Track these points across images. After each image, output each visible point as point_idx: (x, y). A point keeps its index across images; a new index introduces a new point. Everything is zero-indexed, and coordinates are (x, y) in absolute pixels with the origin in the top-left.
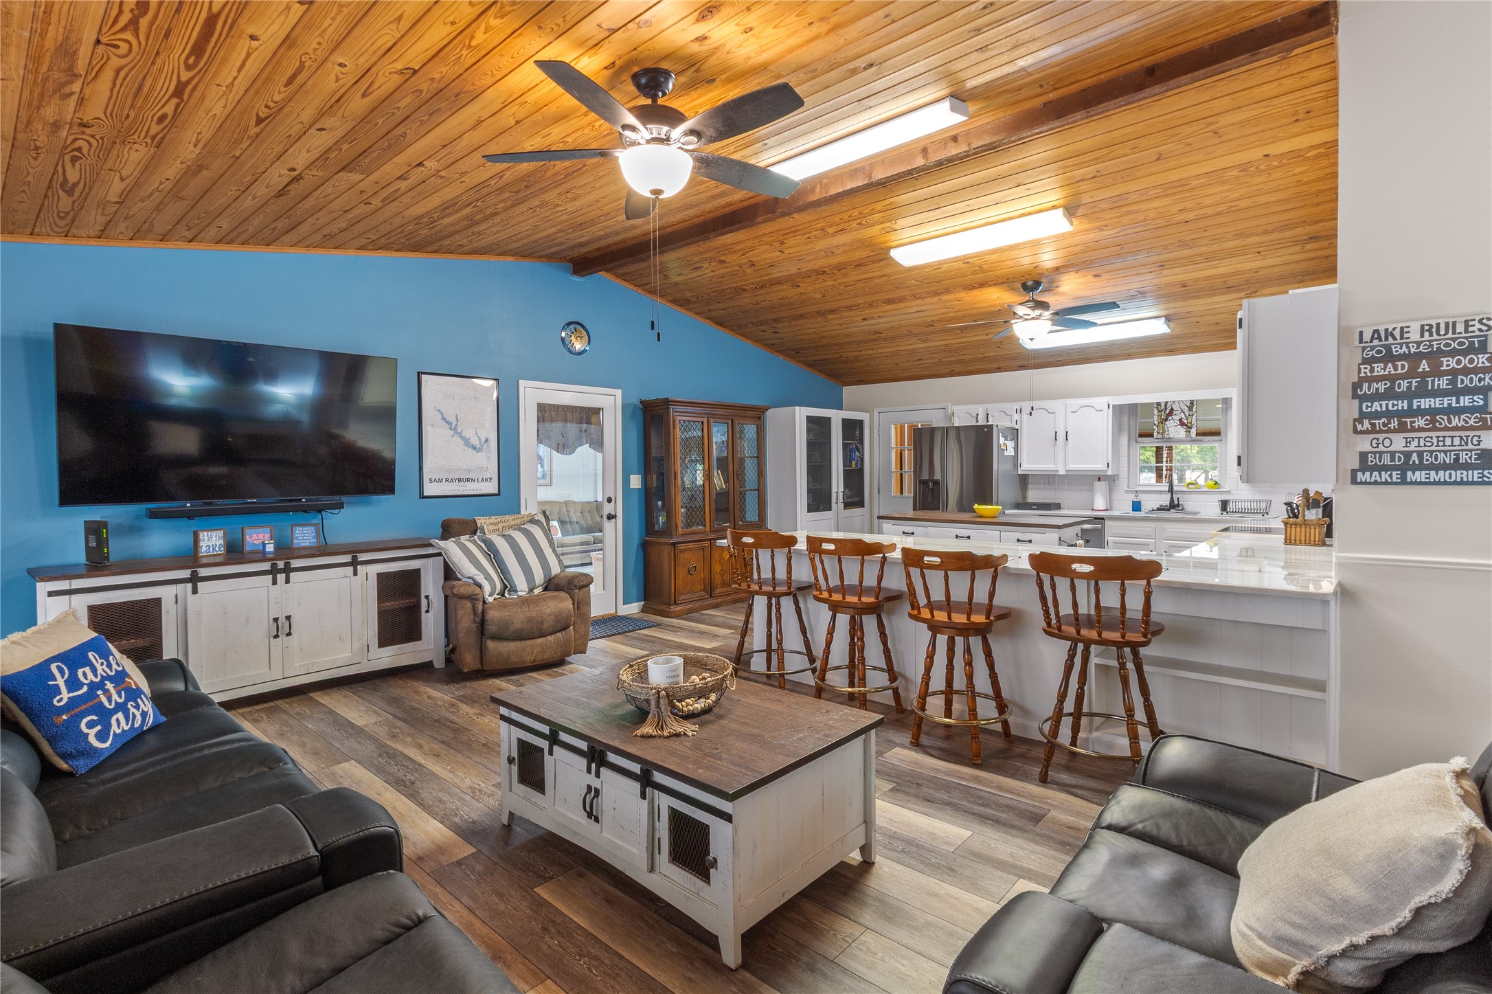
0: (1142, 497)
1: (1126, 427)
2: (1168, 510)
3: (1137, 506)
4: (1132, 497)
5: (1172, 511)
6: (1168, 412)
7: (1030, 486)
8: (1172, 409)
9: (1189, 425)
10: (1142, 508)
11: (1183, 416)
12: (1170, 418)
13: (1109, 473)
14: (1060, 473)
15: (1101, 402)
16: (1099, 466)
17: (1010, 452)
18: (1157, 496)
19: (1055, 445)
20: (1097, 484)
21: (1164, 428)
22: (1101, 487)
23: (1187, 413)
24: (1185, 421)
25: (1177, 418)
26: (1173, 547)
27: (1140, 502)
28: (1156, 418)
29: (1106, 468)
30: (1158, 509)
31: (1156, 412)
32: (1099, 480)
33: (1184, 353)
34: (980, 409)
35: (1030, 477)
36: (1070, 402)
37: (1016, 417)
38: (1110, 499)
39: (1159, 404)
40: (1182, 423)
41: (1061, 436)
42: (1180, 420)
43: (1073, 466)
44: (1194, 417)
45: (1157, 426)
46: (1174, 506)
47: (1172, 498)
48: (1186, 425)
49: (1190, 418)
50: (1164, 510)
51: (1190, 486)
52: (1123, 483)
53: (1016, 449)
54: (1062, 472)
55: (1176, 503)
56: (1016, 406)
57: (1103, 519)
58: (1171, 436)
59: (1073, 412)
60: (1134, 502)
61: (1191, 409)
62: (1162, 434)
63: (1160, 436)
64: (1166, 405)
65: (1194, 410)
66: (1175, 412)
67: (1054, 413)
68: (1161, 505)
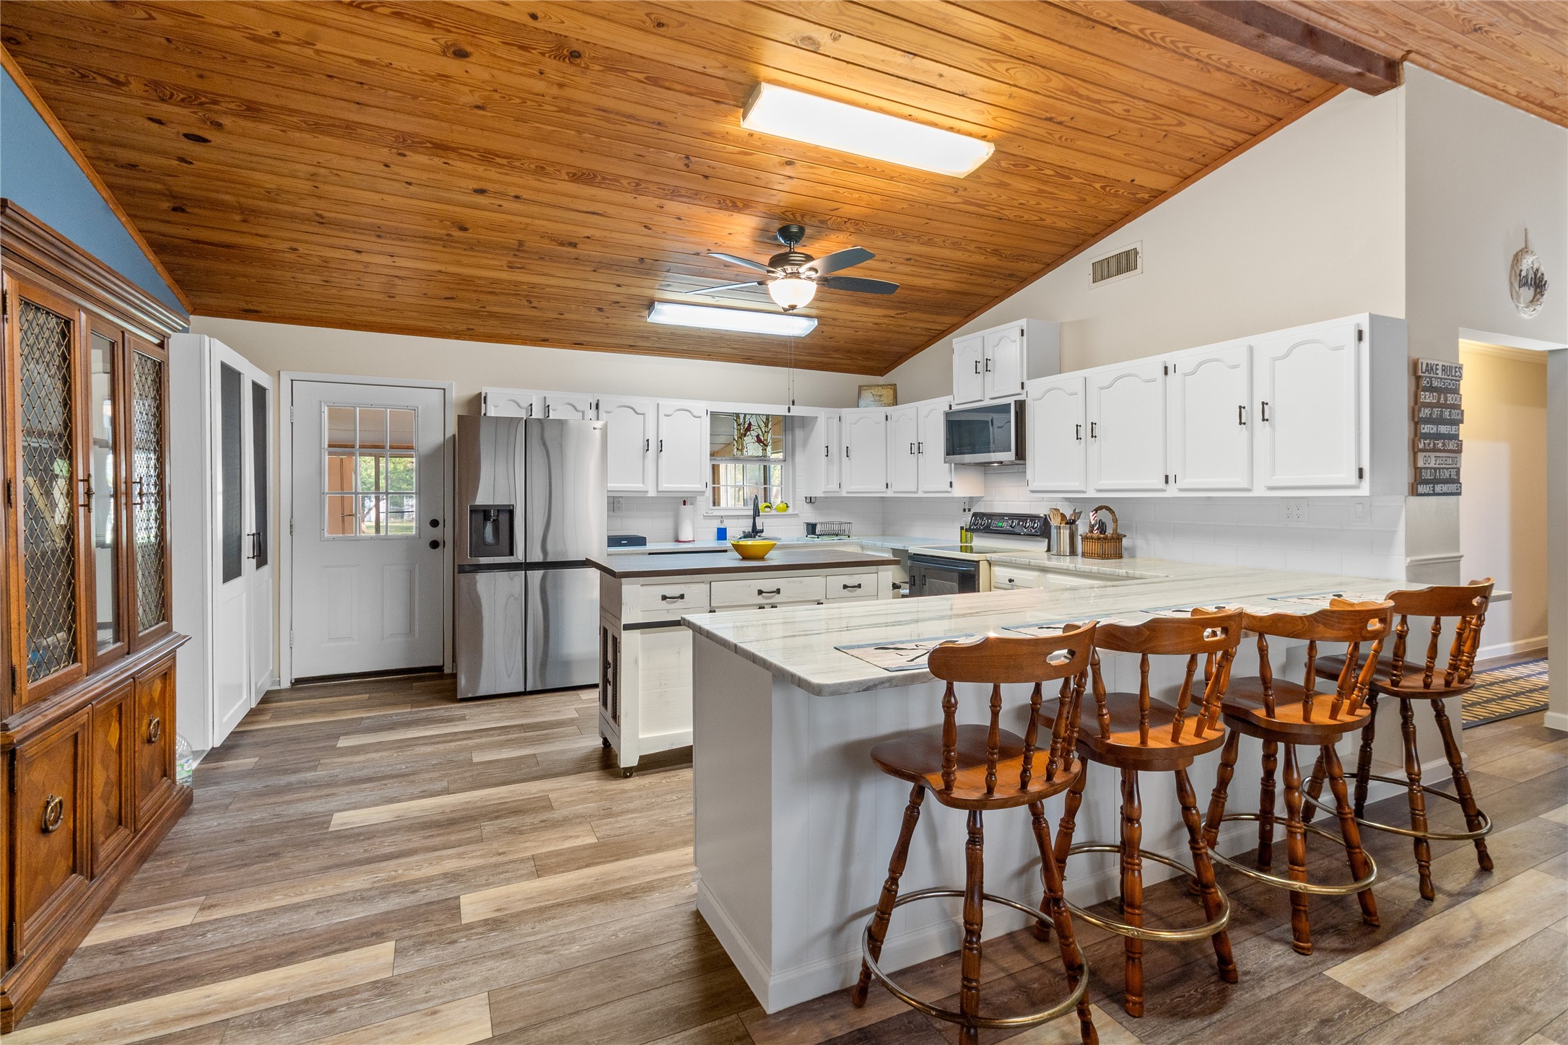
0: (726, 524)
3: (722, 534)
4: (716, 524)
6: (746, 426)
8: (750, 424)
9: (765, 443)
11: (760, 433)
12: (748, 433)
14: (650, 495)
15: (700, 407)
18: (741, 521)
19: (646, 457)
20: (683, 507)
21: (742, 445)
22: (687, 512)
23: (763, 429)
24: (762, 438)
25: (754, 434)
27: (725, 528)
28: (735, 431)
29: (704, 489)
31: (735, 424)
32: (684, 503)
34: (536, 397)
36: (662, 402)
37: (590, 414)
39: (738, 415)
40: (759, 441)
41: (653, 446)
42: (758, 436)
43: (666, 486)
44: (770, 434)
45: (737, 441)
46: (757, 532)
47: (754, 525)
48: (763, 442)
49: (766, 434)
51: (766, 509)
52: (701, 508)
54: (652, 493)
55: (759, 528)
56: (589, 399)
58: (750, 454)
59: (666, 415)
60: (719, 529)
61: (767, 426)
62: (742, 450)
63: (739, 453)
64: (744, 418)
65: (770, 427)
66: (752, 428)
67: (643, 414)
68: (744, 532)
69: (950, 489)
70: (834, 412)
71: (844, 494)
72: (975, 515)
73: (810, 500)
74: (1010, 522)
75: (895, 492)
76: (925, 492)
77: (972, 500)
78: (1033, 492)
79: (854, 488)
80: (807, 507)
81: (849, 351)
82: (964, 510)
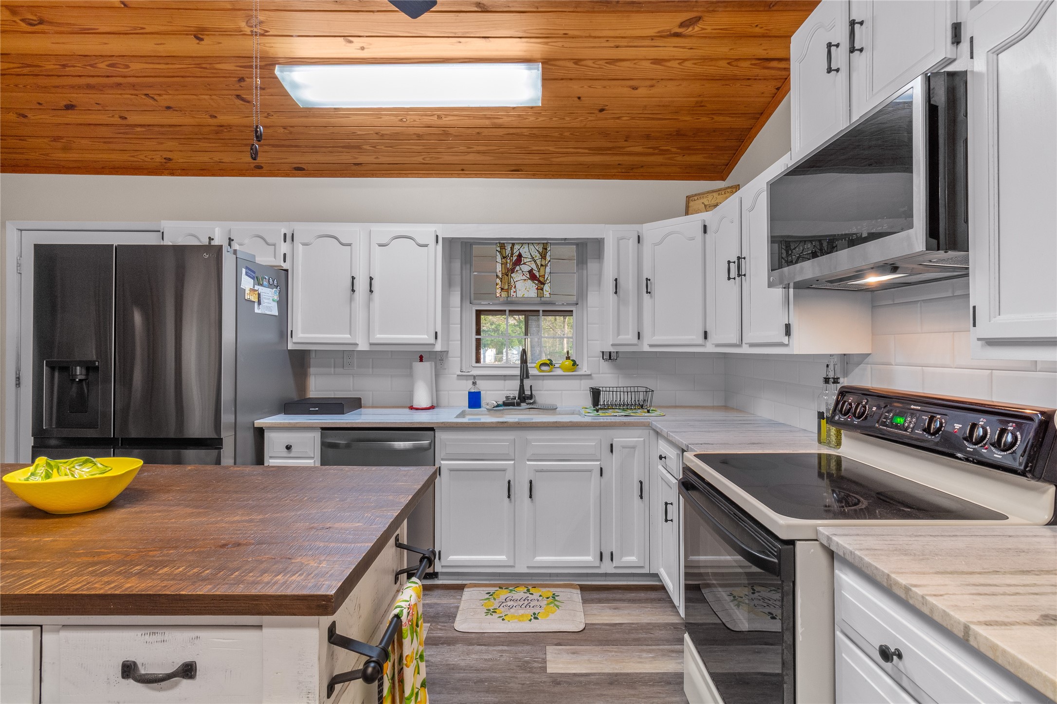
0: (483, 386)
1: (457, 279)
2: (518, 405)
3: (475, 400)
4: (468, 386)
5: (523, 405)
6: (515, 258)
7: (312, 370)
8: (520, 256)
9: (541, 279)
10: (483, 403)
11: (534, 267)
12: (518, 268)
13: (438, 348)
14: (360, 348)
15: (426, 232)
16: (423, 337)
17: (269, 308)
18: (500, 384)
19: (351, 299)
20: (419, 367)
21: (509, 283)
22: (424, 369)
23: (539, 262)
24: (537, 273)
25: (526, 268)
26: (542, 471)
27: (479, 393)
28: (499, 268)
29: (432, 341)
30: (505, 404)
31: (499, 258)
32: (421, 359)
33: (534, 176)
34: (217, 230)
35: (313, 355)
36: (375, 228)
37: (284, 248)
38: (436, 389)
39: (503, 245)
40: (533, 277)
41: (362, 285)
42: (531, 272)
43: (380, 337)
44: (548, 269)
45: (501, 280)
46: (524, 398)
47: (522, 387)
48: (538, 280)
49: (542, 269)
50: (512, 404)
51: (544, 368)
52: (454, 365)
53: (284, 303)
54: (363, 346)
55: (528, 393)
56: (284, 228)
57: (432, 429)
58: (520, 294)
59: (380, 245)
60: (471, 394)
61: (543, 257)
62: (508, 291)
63: (504, 294)
64: (512, 249)
65: (548, 258)
66: (524, 260)
67: (350, 245)
68: (507, 398)
69: (785, 340)
70: (631, 230)
71: (646, 348)
72: (843, 393)
73: (609, 357)
74: (926, 418)
75: (718, 345)
76: (752, 345)
77: (847, 361)
78: (992, 343)
79: (659, 339)
80: (605, 366)
81: (648, 137)
82: (827, 380)
